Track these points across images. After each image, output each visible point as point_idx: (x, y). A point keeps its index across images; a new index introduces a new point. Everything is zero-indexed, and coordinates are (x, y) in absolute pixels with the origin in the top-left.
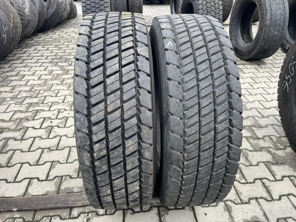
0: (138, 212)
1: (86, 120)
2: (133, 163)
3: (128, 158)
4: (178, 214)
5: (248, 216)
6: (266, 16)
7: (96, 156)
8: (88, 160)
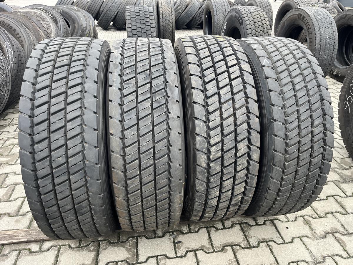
0: (222, 229)
1: (205, 126)
2: (243, 164)
3: (239, 159)
4: (260, 229)
5: (328, 228)
6: (316, 40)
7: (212, 157)
8: (205, 161)
